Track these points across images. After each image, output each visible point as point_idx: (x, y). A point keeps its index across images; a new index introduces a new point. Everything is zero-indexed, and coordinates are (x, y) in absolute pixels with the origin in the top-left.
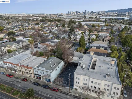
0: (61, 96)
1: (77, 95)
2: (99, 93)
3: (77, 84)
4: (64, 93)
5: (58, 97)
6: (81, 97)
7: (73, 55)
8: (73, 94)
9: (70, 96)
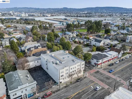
0: (58, 94)
1: (65, 85)
2: (77, 73)
3: (62, 77)
4: (57, 91)
5: (57, 96)
6: (68, 84)
7: (27, 62)
8: (61, 87)
9: (62, 89)
